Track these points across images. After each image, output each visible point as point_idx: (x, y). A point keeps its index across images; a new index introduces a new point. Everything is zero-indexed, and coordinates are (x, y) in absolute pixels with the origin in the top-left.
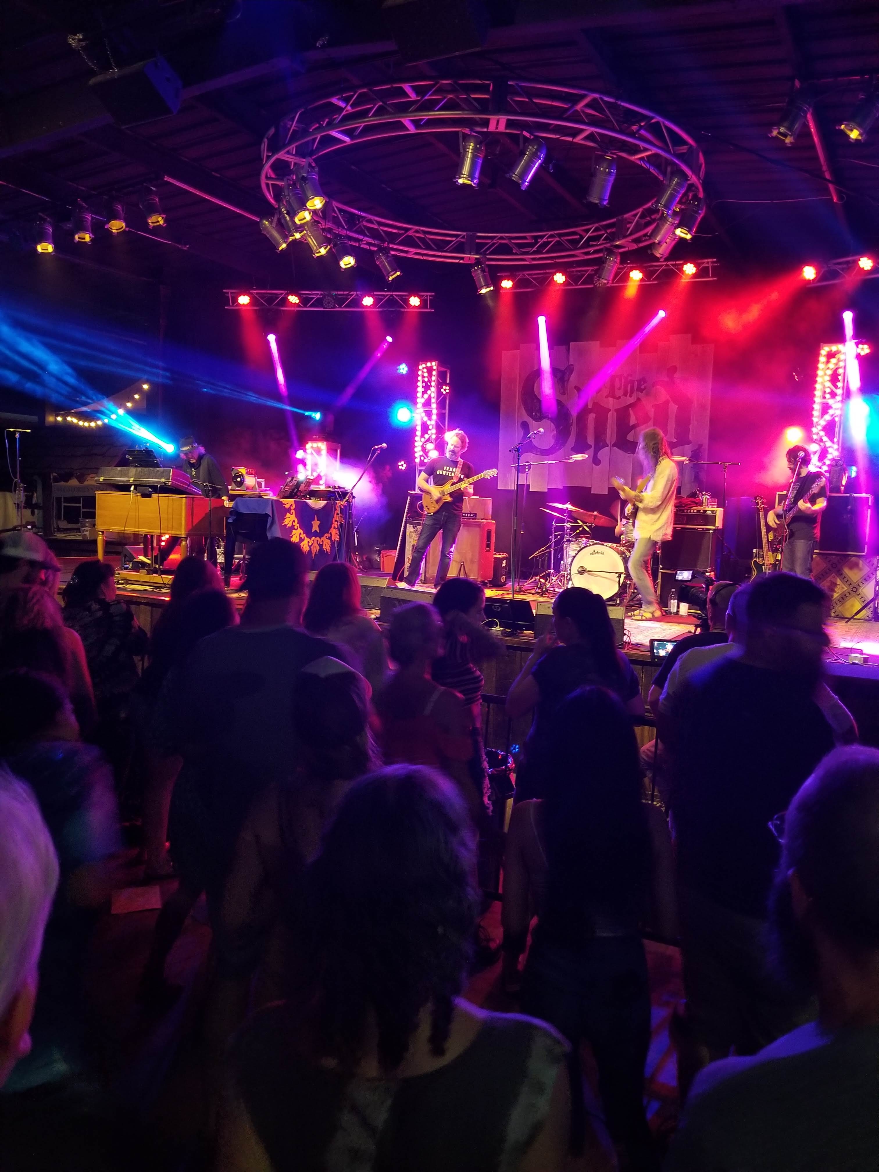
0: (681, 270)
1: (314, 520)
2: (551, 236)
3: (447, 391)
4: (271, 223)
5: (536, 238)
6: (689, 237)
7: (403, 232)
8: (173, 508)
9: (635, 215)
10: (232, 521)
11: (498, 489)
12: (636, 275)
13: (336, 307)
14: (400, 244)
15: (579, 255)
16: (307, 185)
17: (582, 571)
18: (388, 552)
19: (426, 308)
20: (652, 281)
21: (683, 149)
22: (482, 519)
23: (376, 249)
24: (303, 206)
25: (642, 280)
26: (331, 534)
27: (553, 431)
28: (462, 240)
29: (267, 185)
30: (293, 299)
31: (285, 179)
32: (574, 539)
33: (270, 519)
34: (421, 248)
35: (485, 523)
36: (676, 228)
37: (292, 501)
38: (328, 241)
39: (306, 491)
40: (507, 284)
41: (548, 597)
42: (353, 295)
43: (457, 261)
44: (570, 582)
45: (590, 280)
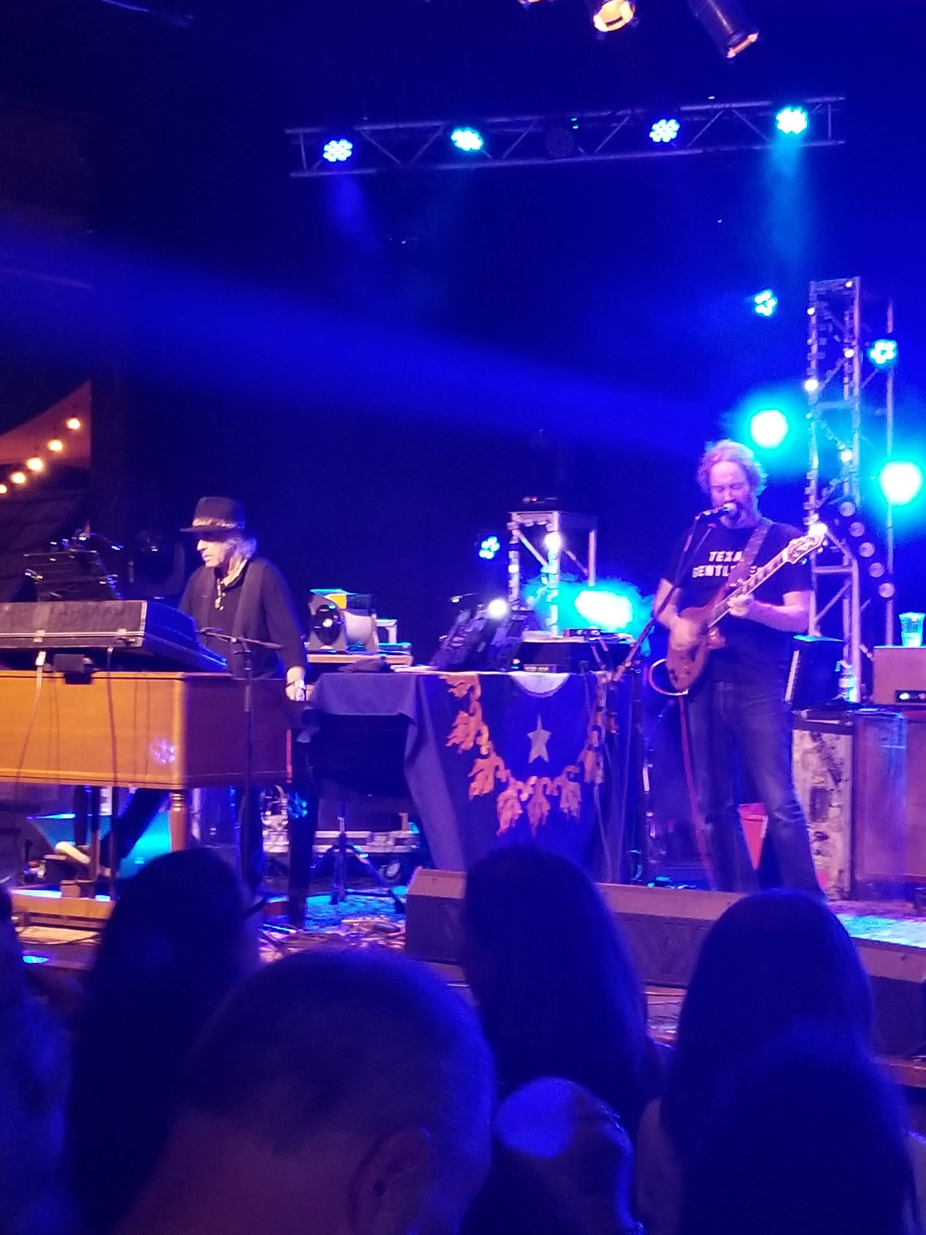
1: (533, 729)
8: (149, 710)
10: (308, 740)
13: (579, 154)
26: (582, 765)
33: (411, 733)
39: (508, 646)
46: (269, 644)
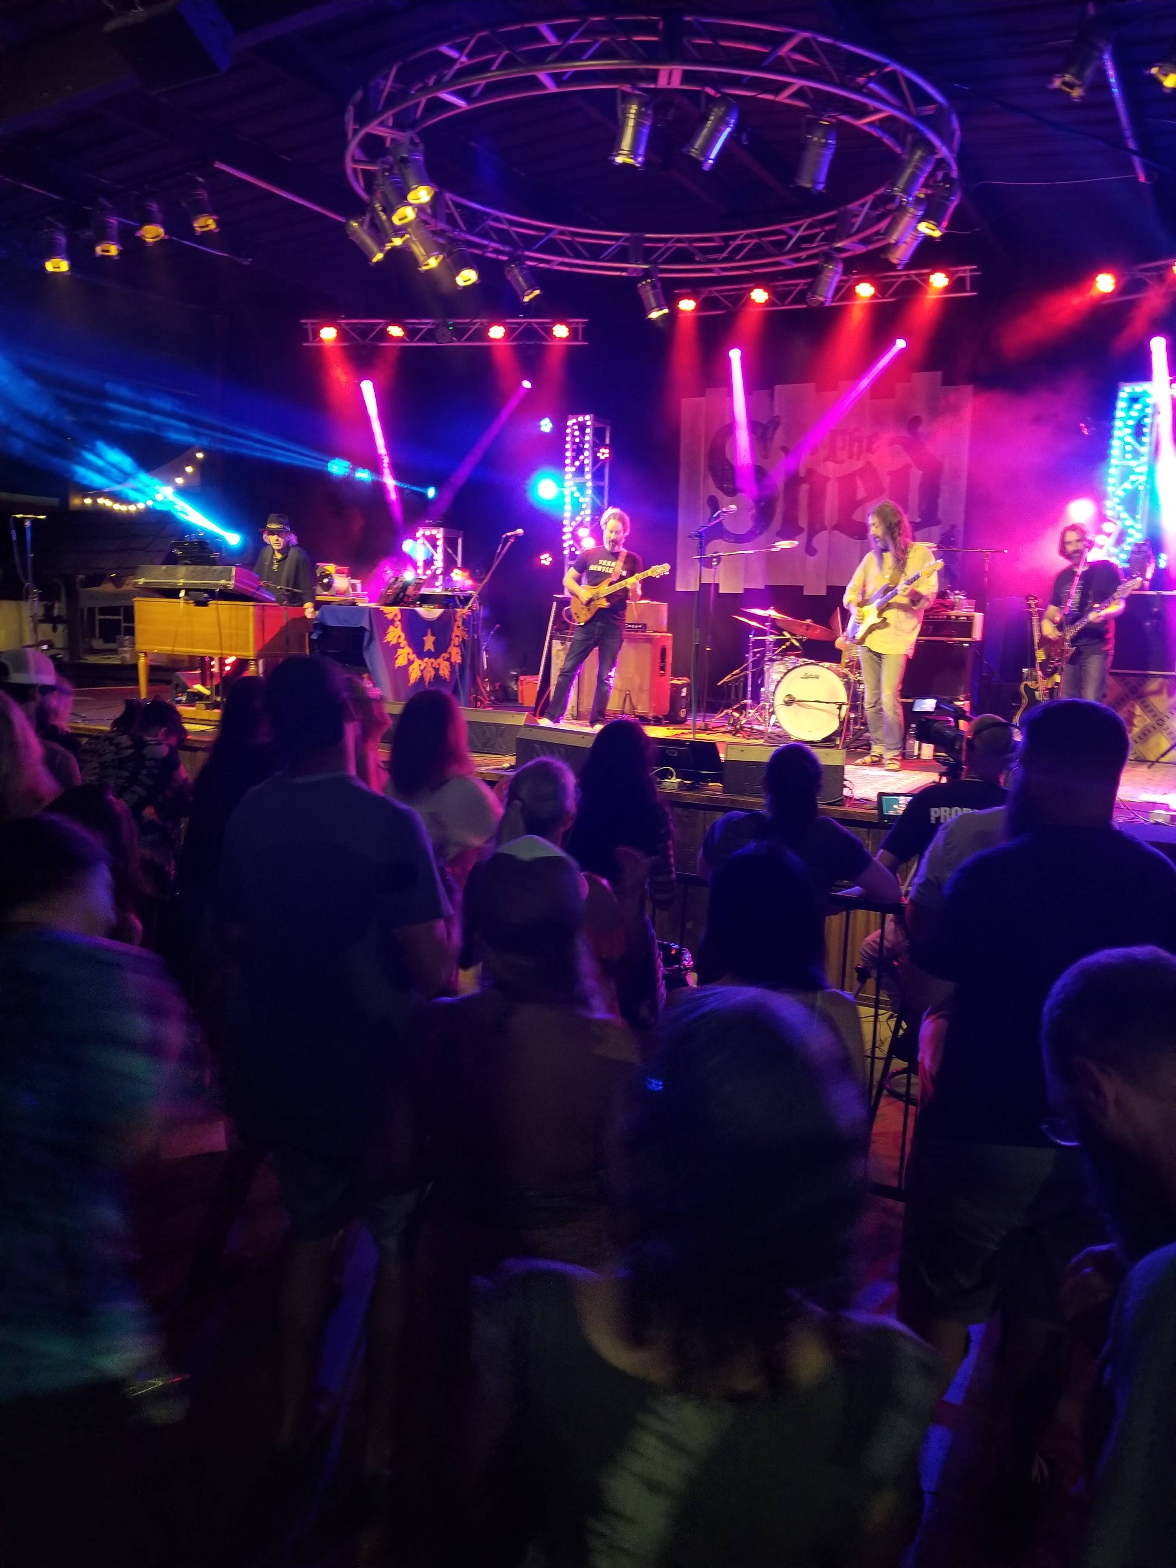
0: (927, 282)
1: (426, 635)
2: (748, 237)
3: (607, 455)
4: (361, 224)
5: (727, 239)
6: (937, 234)
7: (543, 234)
8: (237, 620)
9: (863, 205)
10: (316, 638)
11: (678, 589)
12: (865, 290)
13: (452, 341)
14: (540, 250)
15: (787, 263)
16: (409, 170)
17: (790, 701)
18: (529, 679)
19: (576, 339)
20: (887, 298)
21: (929, 110)
22: (655, 632)
23: (505, 258)
24: (403, 200)
25: (874, 297)
26: (450, 653)
27: (752, 509)
28: (625, 244)
29: (355, 170)
30: (396, 331)
31: (379, 161)
32: (779, 657)
33: (367, 635)
34: (567, 256)
35: (658, 637)
36: (920, 221)
37: (395, 609)
38: (441, 249)
39: (415, 595)
40: (687, 305)
41: (744, 737)
42: (476, 323)
43: (618, 273)
44: (773, 717)
45: (801, 297)
46: (296, 590)
